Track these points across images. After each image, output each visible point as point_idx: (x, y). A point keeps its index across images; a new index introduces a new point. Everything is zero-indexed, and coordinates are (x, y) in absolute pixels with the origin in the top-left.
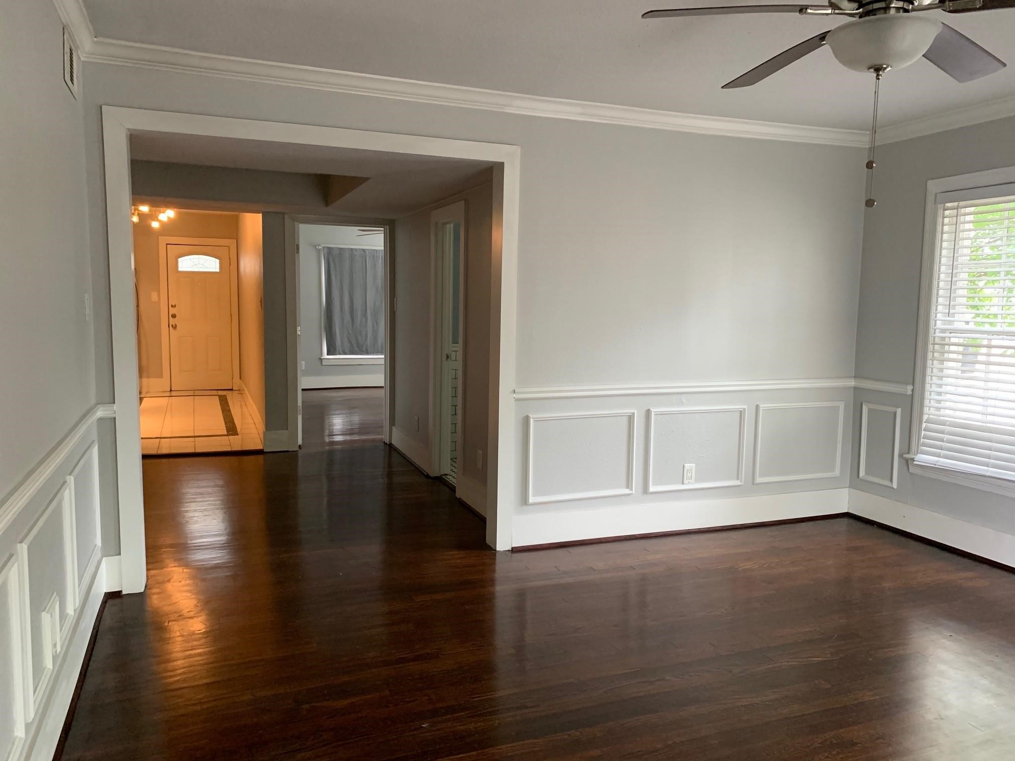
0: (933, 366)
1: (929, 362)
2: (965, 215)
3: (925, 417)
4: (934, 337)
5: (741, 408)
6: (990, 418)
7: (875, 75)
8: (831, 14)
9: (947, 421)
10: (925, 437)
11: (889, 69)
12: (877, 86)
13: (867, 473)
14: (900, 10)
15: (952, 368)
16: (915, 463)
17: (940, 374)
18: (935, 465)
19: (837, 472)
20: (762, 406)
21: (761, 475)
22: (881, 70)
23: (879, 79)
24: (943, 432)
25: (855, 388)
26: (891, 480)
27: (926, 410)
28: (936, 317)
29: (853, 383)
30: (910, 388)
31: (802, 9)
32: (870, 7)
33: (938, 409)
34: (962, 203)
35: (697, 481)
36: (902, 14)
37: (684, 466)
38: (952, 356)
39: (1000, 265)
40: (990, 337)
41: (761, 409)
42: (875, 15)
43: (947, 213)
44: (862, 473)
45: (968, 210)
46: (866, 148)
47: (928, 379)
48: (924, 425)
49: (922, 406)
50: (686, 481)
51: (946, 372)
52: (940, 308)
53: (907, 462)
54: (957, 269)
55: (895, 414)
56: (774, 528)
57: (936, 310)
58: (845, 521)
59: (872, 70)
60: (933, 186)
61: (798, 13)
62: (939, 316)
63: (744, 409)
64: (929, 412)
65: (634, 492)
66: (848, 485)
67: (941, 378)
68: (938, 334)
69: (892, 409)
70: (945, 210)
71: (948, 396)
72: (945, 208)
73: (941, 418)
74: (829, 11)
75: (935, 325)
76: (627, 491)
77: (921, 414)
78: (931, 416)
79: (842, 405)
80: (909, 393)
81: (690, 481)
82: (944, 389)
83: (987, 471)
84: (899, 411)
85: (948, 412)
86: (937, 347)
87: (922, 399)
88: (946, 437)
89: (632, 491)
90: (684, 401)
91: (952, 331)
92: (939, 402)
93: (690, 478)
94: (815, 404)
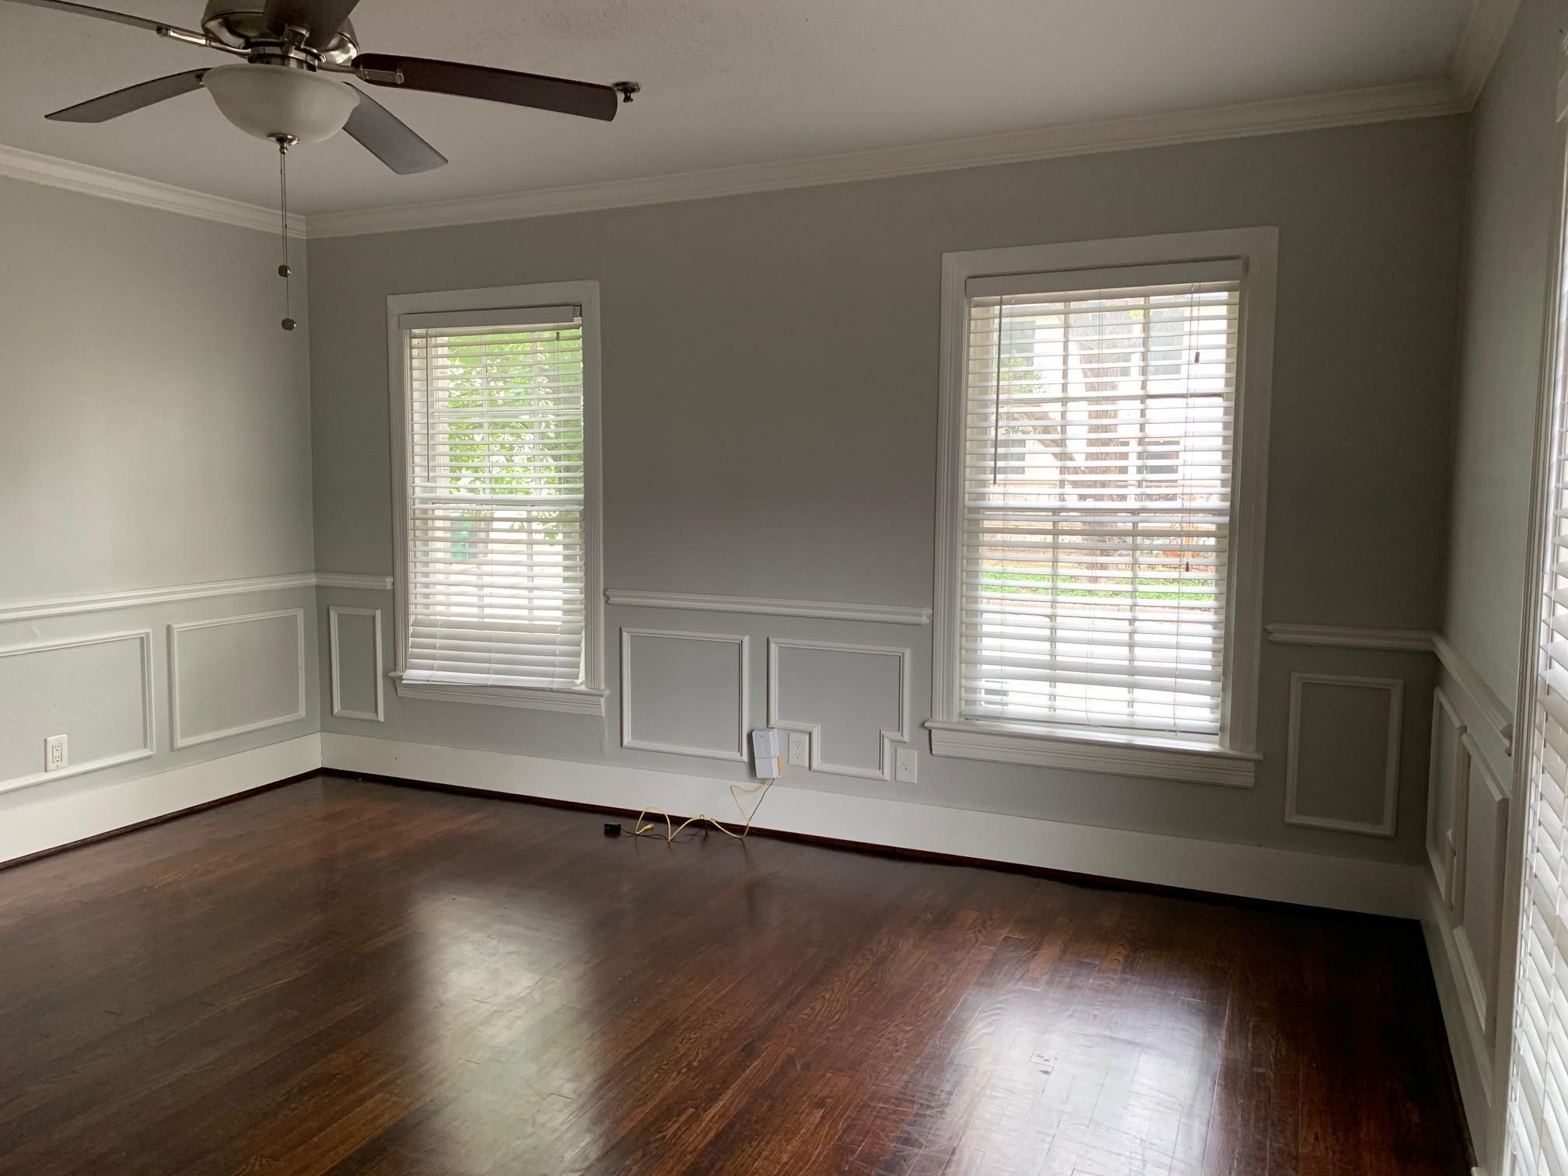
0: (416, 549)
1: (411, 544)
2: (436, 346)
3: (412, 619)
4: (414, 510)
5: (142, 634)
6: (487, 611)
7: (279, 146)
8: (206, 45)
9: (439, 620)
10: (415, 646)
11: (294, 143)
12: (283, 162)
13: (344, 706)
14: (302, 64)
15: (439, 550)
16: (404, 682)
17: (425, 559)
18: (428, 681)
19: (302, 713)
20: (177, 627)
21: (184, 735)
22: (285, 141)
23: (284, 153)
24: (434, 636)
25: (318, 587)
26: (376, 712)
27: (412, 608)
28: (414, 482)
29: (314, 580)
30: (389, 580)
31: (161, 29)
32: (261, 50)
33: (427, 606)
34: (432, 331)
35: (72, 761)
36: (305, 71)
37: (45, 740)
38: (439, 534)
39: (482, 415)
40: (479, 507)
41: (175, 631)
42: (269, 63)
43: (415, 342)
44: (337, 708)
45: (439, 340)
46: (304, 240)
47: (411, 566)
48: (411, 629)
49: (406, 603)
50: (51, 765)
51: (433, 555)
52: (417, 470)
53: (394, 682)
54: (433, 418)
55: (374, 618)
56: (211, 813)
57: (413, 473)
58: (319, 780)
59: (274, 139)
60: (396, 304)
61: (155, 32)
62: (417, 480)
63: (148, 635)
64: (416, 611)
66: (319, 729)
67: (426, 564)
68: (418, 506)
69: (367, 612)
70: (412, 337)
71: (439, 588)
72: (413, 334)
73: (431, 617)
74: (203, 42)
75: (414, 493)
77: (406, 614)
78: (419, 617)
79: (300, 614)
80: (389, 587)
81: (57, 764)
82: (432, 579)
83: (487, 679)
84: (378, 613)
85: (439, 608)
86: (418, 523)
87: (406, 593)
88: (439, 642)
90: (37, 632)
91: (434, 501)
92: (427, 596)
93: (59, 760)
94: (261, 616)
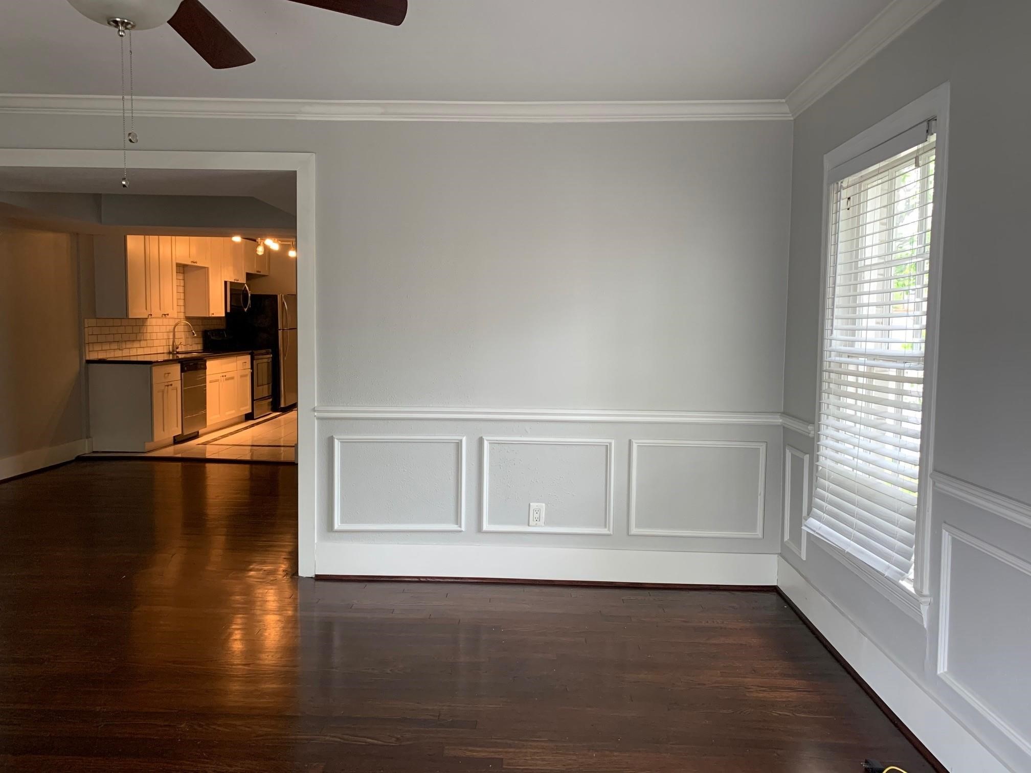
4: (828, 362)
5: (607, 443)
13: (790, 536)
19: (759, 533)
20: (637, 442)
21: (638, 526)
25: (783, 427)
26: (801, 549)
29: (780, 421)
30: (811, 428)
35: (547, 523)
37: (529, 505)
38: (848, 389)
41: (635, 445)
44: (786, 537)
49: (817, 453)
50: (532, 523)
55: (803, 462)
60: (828, 162)
63: (611, 444)
65: (463, 529)
66: (778, 551)
68: (831, 358)
69: (802, 456)
76: (454, 527)
77: (816, 463)
78: (820, 468)
80: (811, 434)
81: (536, 522)
87: (818, 444)
89: (460, 527)
90: (527, 430)
91: (850, 355)
93: (538, 520)
94: (720, 444)
